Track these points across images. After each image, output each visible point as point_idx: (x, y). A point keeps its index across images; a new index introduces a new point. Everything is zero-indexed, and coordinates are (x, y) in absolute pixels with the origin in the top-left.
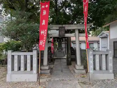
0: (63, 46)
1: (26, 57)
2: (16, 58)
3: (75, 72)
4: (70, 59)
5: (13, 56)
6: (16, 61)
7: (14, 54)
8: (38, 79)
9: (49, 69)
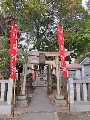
3: (55, 103)
4: (50, 88)
8: (12, 111)
9: (26, 99)
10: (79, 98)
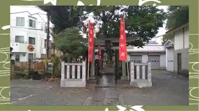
0: (114, 58)
1: (76, 67)
2: (68, 67)
5: (66, 66)
6: (68, 70)
7: (66, 64)
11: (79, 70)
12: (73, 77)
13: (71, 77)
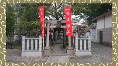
1: (34, 40)
5: (26, 40)
10: (81, 48)
11: (36, 43)
12: (32, 48)
13: (30, 48)
